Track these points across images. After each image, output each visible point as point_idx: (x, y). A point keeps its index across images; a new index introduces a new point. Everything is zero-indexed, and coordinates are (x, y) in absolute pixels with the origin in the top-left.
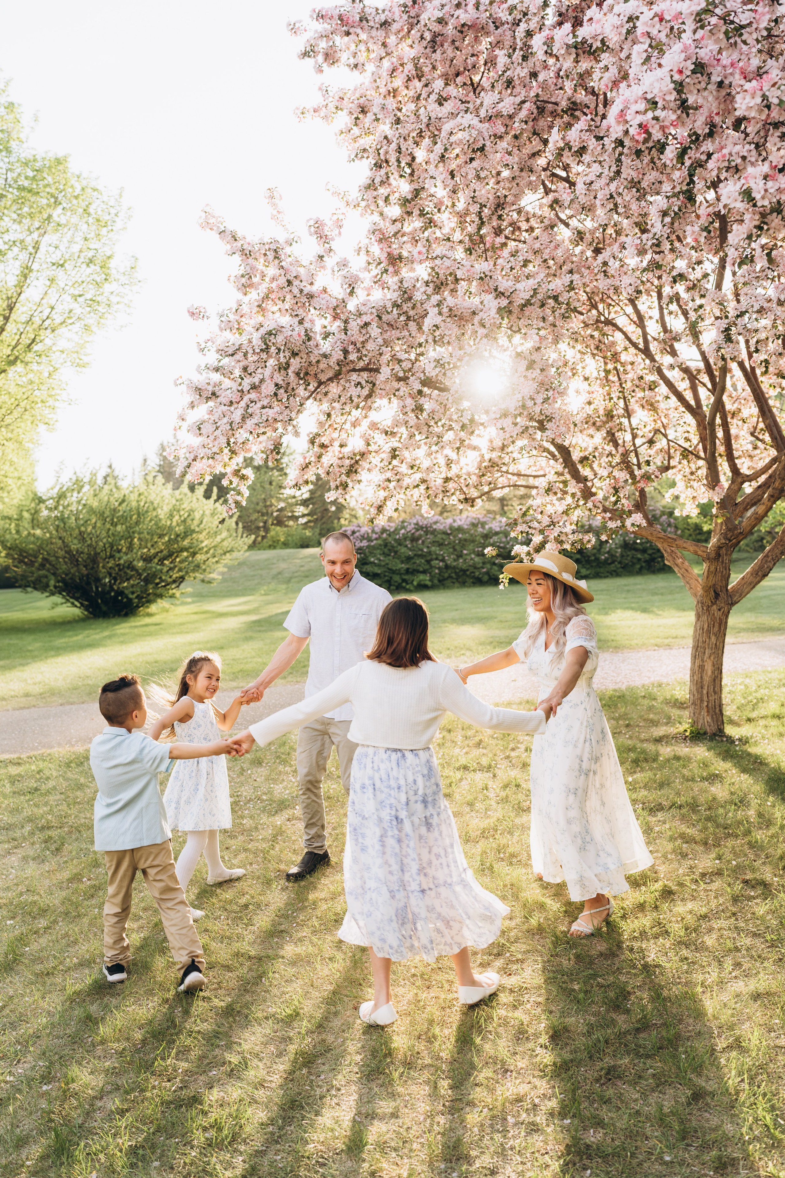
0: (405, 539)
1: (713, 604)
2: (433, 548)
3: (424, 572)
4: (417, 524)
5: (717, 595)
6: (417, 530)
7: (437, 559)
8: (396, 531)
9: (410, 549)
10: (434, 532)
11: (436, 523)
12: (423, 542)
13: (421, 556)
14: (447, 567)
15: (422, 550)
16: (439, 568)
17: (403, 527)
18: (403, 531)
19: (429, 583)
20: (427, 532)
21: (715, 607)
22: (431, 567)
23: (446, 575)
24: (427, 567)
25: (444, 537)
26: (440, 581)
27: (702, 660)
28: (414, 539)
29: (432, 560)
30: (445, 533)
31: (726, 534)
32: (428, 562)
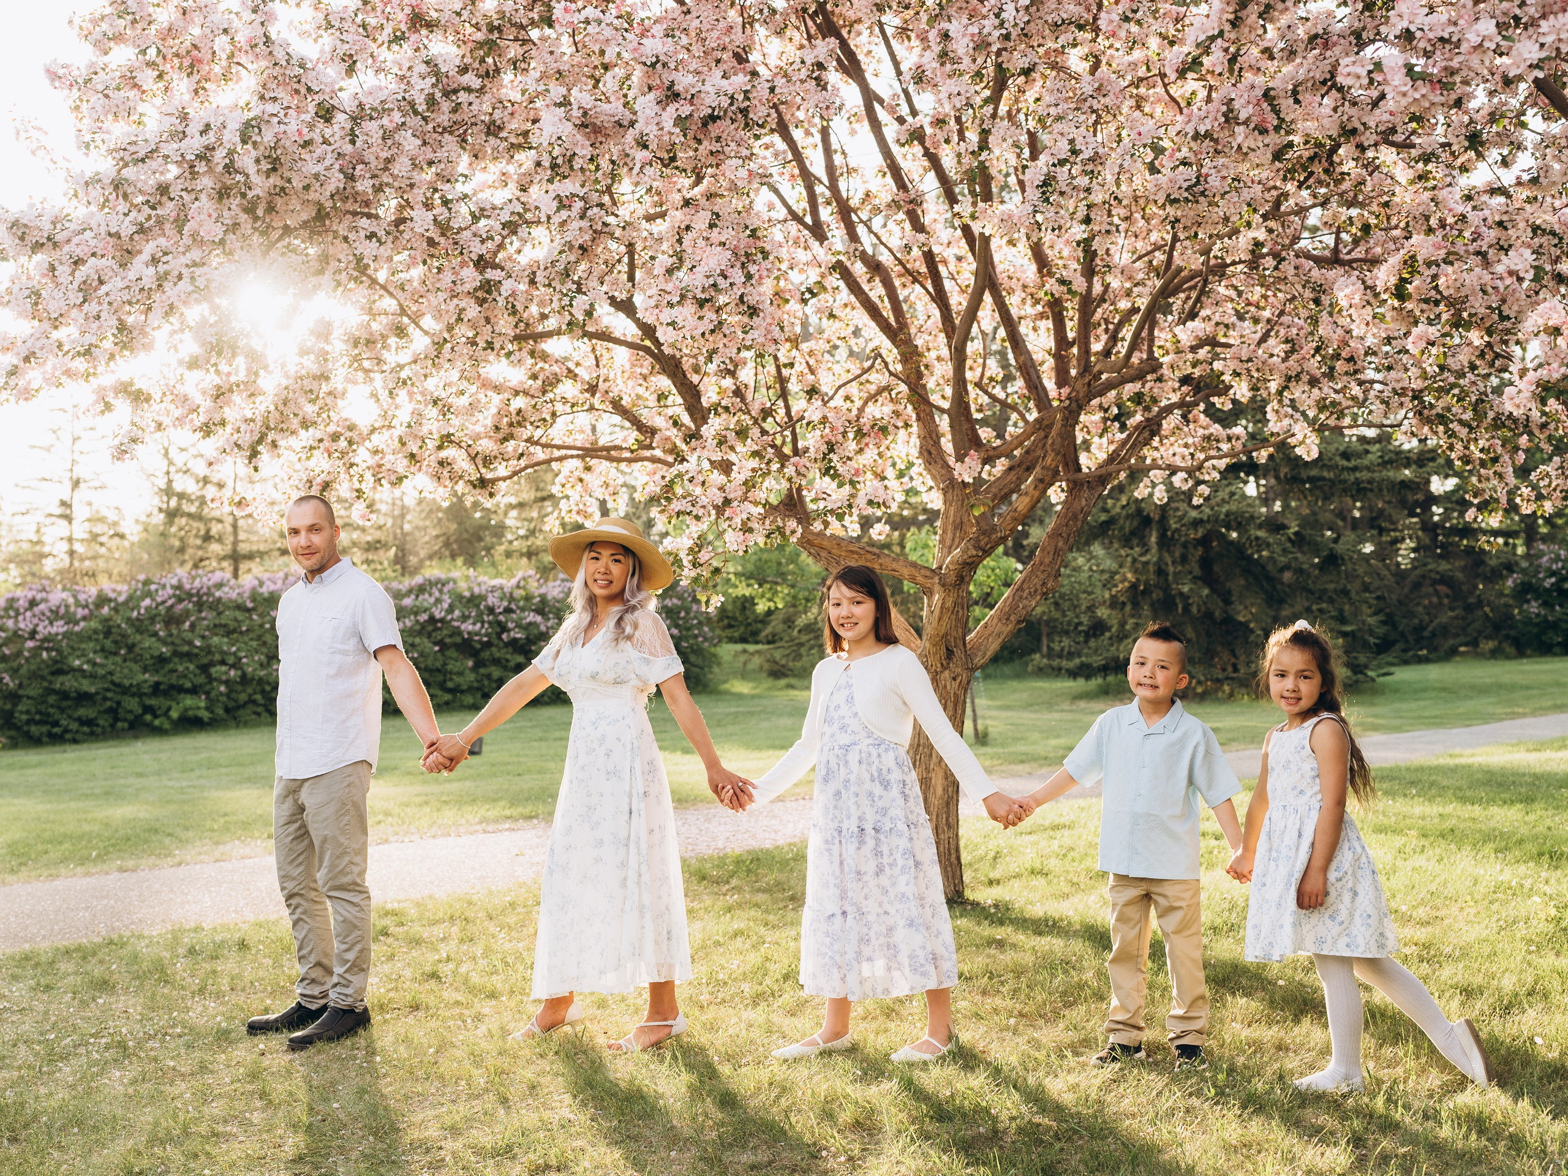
0: (153, 619)
1: (944, 668)
2: (216, 640)
3: (194, 691)
4: (179, 587)
5: (950, 653)
6: (180, 600)
7: (223, 662)
8: (132, 601)
9: (165, 643)
10: (217, 605)
11: (219, 585)
12: (193, 626)
13: (189, 656)
14: (244, 679)
15: (190, 643)
16: (227, 683)
17: (149, 594)
18: (147, 602)
19: (205, 715)
20: (200, 606)
21: (947, 672)
22: (210, 679)
23: (243, 697)
24: (202, 679)
25: (239, 615)
26: (227, 710)
27: (927, 770)
28: (172, 620)
29: (212, 664)
30: (241, 607)
31: (978, 540)
32: (204, 669)
